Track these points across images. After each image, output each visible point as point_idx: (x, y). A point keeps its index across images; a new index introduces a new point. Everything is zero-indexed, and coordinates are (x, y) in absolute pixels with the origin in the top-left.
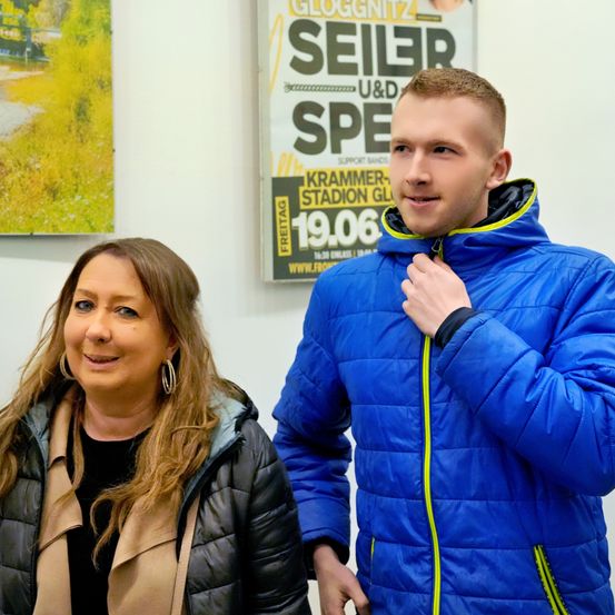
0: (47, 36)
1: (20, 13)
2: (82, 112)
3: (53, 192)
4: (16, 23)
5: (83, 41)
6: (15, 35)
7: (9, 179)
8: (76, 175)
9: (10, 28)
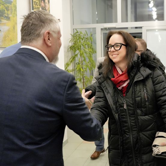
0: (10, 16)
1: (7, 12)
2: (14, 28)
3: (11, 40)
4: (7, 13)
5: (14, 17)
6: (7, 15)
7: (7, 38)
8: (13, 38)
9: (6, 14)
